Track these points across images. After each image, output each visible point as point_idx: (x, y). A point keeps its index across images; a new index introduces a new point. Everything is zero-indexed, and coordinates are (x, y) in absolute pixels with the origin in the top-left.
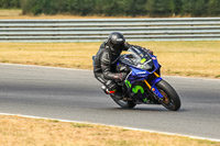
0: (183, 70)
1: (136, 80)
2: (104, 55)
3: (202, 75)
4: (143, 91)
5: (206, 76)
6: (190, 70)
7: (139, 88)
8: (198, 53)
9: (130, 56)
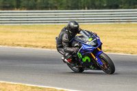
0: (22, 43)
1: (85, 52)
2: (65, 36)
3: (34, 46)
4: (89, 61)
5: (37, 47)
6: (27, 43)
7: (87, 58)
8: (31, 33)
9: (82, 37)
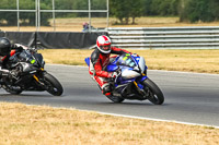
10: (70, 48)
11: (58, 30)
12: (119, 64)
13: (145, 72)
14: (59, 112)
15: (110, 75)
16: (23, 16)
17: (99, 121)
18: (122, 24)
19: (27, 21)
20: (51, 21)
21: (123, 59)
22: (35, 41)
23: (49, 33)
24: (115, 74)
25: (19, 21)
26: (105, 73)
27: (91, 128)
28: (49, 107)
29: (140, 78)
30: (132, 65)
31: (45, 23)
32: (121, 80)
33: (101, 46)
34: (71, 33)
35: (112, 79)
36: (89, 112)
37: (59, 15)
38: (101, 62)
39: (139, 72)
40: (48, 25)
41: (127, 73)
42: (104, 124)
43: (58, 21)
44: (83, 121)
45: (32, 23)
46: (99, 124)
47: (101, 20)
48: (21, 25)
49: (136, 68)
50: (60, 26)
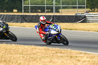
10: (68, 22)
11: (63, 14)
12: (50, 28)
13: (60, 32)
14: (64, 51)
15: (46, 33)
16: (48, 8)
17: (81, 55)
18: (92, 12)
19: (49, 10)
20: (60, 10)
21: (51, 26)
22: (53, 19)
23: (59, 16)
24: (48, 32)
25: (46, 11)
26: (44, 32)
27: (78, 58)
28: (59, 49)
29: (59, 34)
30: (55, 29)
31: (57, 11)
32: (50, 35)
33: (42, 21)
34: (69, 16)
35: (47, 35)
36: (77, 51)
37: (64, 8)
38: (42, 28)
39: (58, 32)
40: (58, 12)
41: (53, 32)
42: (84, 57)
43: (63, 10)
44: (74, 55)
45: (52, 11)
46: (82, 57)
47: (82, 10)
48: (47, 12)
49: (57, 30)
50: (64, 13)
